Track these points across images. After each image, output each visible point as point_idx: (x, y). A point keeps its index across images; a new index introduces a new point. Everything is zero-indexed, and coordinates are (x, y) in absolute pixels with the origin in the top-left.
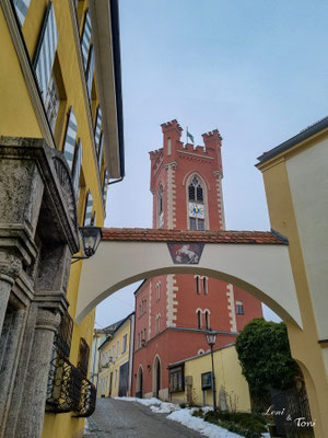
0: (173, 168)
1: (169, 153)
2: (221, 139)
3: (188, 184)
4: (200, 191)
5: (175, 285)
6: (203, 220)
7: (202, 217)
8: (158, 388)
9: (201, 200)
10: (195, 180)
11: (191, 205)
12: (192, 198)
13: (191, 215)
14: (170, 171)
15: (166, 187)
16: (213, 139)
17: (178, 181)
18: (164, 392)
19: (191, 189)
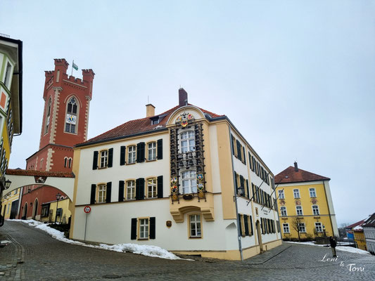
0: (59, 91)
1: (58, 81)
2: (94, 74)
3: (68, 102)
4: (75, 107)
5: (51, 162)
6: (74, 125)
7: (74, 124)
8: (36, 215)
9: (76, 112)
10: (73, 101)
11: (68, 116)
12: (69, 111)
13: (67, 122)
14: (57, 93)
15: (54, 100)
16: (89, 74)
17: (61, 99)
18: (38, 217)
19: (70, 105)
